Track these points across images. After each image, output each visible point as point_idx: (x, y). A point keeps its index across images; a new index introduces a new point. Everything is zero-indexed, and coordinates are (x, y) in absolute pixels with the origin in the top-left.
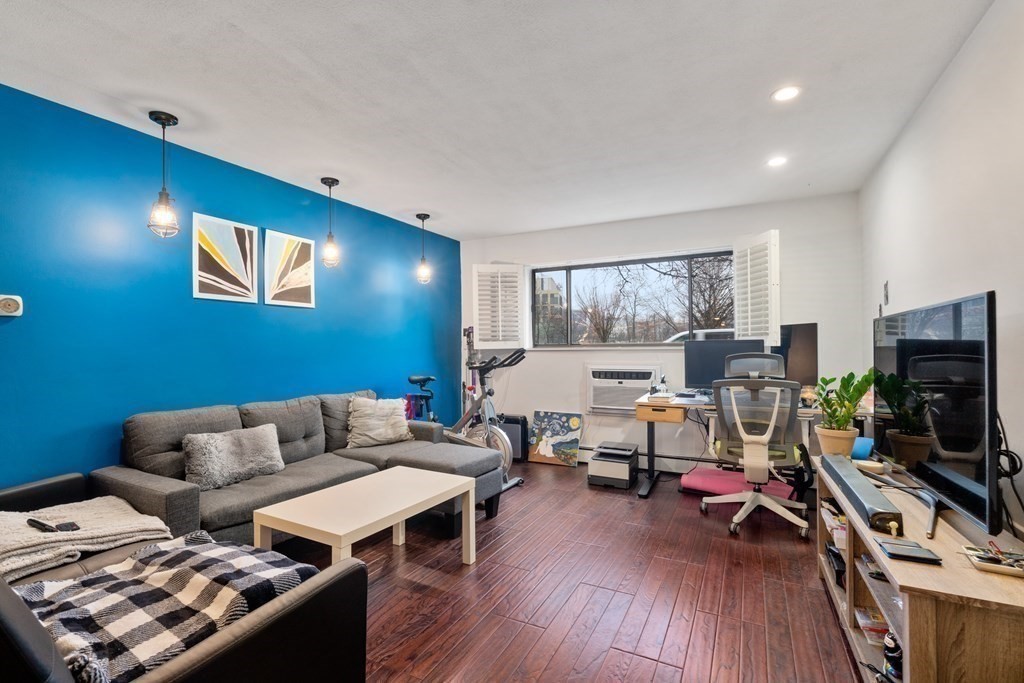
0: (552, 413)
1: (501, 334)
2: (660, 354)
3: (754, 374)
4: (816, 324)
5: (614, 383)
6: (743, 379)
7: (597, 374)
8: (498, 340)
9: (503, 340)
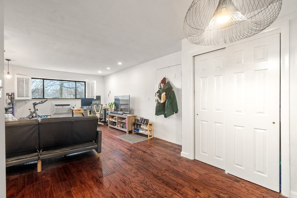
0: (41, 116)
1: (25, 95)
2: (71, 101)
3: (97, 103)
4: (100, 96)
5: (61, 107)
6: (95, 104)
7: (56, 105)
8: (24, 97)
9: (26, 97)
